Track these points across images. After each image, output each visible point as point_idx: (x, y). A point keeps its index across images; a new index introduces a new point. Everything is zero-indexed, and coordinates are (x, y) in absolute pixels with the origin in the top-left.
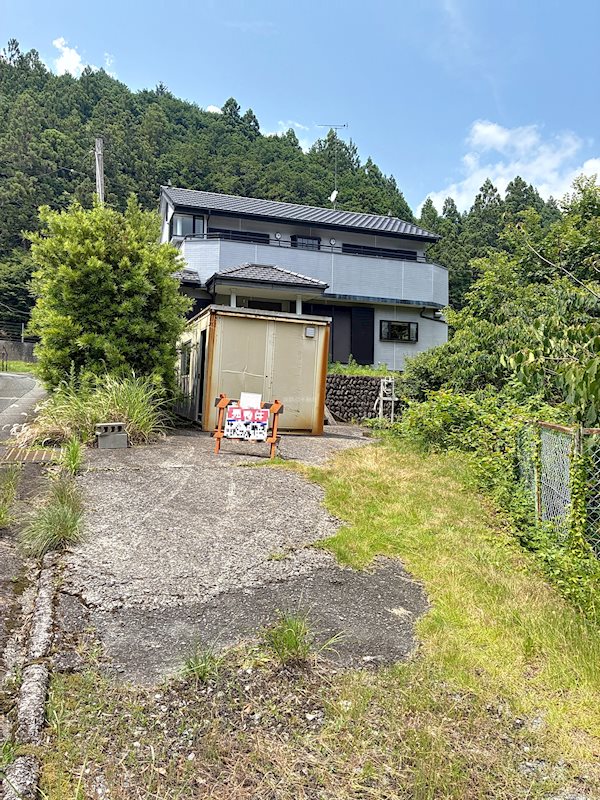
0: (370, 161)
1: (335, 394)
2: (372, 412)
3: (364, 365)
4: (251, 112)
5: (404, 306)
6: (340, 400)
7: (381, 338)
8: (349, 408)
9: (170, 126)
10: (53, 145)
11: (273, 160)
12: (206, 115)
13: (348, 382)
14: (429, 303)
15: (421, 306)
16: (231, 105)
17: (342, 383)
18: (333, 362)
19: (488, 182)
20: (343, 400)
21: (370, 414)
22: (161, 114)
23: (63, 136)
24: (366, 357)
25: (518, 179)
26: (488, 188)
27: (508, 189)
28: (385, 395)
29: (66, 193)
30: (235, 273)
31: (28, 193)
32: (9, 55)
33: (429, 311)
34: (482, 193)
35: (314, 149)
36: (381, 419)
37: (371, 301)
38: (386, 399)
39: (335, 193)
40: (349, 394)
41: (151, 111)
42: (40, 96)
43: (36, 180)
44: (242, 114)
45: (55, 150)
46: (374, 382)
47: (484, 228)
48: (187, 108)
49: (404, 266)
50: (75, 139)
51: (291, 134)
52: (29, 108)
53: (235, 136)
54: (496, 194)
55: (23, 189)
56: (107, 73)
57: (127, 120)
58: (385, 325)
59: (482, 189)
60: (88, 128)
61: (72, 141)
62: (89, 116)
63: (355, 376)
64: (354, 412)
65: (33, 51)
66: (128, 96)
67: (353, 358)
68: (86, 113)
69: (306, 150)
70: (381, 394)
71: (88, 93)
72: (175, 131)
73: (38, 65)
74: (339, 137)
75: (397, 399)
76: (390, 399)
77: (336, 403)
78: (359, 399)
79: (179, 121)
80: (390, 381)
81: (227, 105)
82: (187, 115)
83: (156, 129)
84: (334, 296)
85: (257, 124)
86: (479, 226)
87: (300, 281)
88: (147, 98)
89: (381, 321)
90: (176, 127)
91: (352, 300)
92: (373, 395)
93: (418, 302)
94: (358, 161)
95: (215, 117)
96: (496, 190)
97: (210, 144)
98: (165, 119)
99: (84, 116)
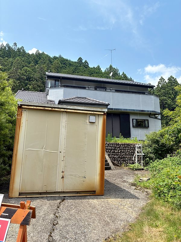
0: (123, 73)
1: (114, 152)
2: (132, 160)
3: (126, 138)
4: (86, 61)
5: (142, 113)
6: (117, 155)
7: (133, 126)
8: (121, 159)
9: (61, 65)
10: (26, 71)
11: (93, 74)
12: (72, 62)
13: (120, 147)
14: (153, 111)
15: (149, 113)
16: (80, 59)
17: (117, 147)
18: (113, 137)
19: (162, 77)
20: (118, 155)
21: (131, 162)
22: (58, 62)
23: (29, 69)
24: (127, 134)
25: (171, 76)
26: (162, 79)
27: (168, 79)
28: (138, 153)
29: (28, 85)
30: (69, 100)
31: (17, 86)
32: (14, 47)
33: (153, 115)
34: (160, 81)
35: (105, 71)
36: (136, 165)
37: (128, 111)
38: (138, 154)
39: (112, 73)
40: (121, 152)
41: (56, 61)
42: (23, 59)
43: (19, 82)
44: (83, 61)
45: (26, 73)
46: (132, 146)
47: (162, 91)
48: (67, 60)
49: (141, 96)
50: (32, 70)
51: (99, 67)
52: (18, 61)
53: (81, 67)
54: (165, 81)
55: (15, 84)
56: (45, 53)
57: (48, 64)
58: (134, 120)
59: (160, 80)
60: (36, 67)
61: (31, 70)
62: (37, 64)
63: (123, 143)
64: (124, 161)
65: (22, 47)
66: (49, 57)
67: (122, 135)
68: (36, 62)
69: (103, 71)
70: (136, 152)
71: (37, 57)
72: (63, 67)
73: (23, 50)
74: (113, 67)
75: (144, 154)
76: (140, 154)
77: (115, 157)
78: (126, 154)
79: (64, 64)
80: (140, 146)
81: (79, 59)
82: (67, 62)
83: (57, 66)
84: (112, 109)
85: (88, 64)
86: (160, 91)
87: (97, 103)
88: (55, 58)
89: (133, 119)
90: (63, 65)
91: (120, 111)
92: (132, 152)
93: (148, 111)
94: (119, 74)
95: (75, 62)
96: (164, 80)
97: (73, 70)
98: (60, 63)
99: (36, 64)
